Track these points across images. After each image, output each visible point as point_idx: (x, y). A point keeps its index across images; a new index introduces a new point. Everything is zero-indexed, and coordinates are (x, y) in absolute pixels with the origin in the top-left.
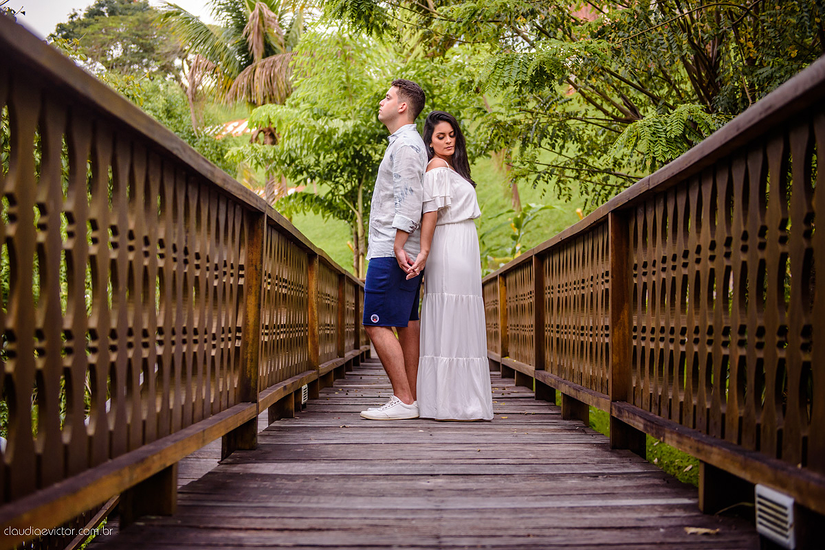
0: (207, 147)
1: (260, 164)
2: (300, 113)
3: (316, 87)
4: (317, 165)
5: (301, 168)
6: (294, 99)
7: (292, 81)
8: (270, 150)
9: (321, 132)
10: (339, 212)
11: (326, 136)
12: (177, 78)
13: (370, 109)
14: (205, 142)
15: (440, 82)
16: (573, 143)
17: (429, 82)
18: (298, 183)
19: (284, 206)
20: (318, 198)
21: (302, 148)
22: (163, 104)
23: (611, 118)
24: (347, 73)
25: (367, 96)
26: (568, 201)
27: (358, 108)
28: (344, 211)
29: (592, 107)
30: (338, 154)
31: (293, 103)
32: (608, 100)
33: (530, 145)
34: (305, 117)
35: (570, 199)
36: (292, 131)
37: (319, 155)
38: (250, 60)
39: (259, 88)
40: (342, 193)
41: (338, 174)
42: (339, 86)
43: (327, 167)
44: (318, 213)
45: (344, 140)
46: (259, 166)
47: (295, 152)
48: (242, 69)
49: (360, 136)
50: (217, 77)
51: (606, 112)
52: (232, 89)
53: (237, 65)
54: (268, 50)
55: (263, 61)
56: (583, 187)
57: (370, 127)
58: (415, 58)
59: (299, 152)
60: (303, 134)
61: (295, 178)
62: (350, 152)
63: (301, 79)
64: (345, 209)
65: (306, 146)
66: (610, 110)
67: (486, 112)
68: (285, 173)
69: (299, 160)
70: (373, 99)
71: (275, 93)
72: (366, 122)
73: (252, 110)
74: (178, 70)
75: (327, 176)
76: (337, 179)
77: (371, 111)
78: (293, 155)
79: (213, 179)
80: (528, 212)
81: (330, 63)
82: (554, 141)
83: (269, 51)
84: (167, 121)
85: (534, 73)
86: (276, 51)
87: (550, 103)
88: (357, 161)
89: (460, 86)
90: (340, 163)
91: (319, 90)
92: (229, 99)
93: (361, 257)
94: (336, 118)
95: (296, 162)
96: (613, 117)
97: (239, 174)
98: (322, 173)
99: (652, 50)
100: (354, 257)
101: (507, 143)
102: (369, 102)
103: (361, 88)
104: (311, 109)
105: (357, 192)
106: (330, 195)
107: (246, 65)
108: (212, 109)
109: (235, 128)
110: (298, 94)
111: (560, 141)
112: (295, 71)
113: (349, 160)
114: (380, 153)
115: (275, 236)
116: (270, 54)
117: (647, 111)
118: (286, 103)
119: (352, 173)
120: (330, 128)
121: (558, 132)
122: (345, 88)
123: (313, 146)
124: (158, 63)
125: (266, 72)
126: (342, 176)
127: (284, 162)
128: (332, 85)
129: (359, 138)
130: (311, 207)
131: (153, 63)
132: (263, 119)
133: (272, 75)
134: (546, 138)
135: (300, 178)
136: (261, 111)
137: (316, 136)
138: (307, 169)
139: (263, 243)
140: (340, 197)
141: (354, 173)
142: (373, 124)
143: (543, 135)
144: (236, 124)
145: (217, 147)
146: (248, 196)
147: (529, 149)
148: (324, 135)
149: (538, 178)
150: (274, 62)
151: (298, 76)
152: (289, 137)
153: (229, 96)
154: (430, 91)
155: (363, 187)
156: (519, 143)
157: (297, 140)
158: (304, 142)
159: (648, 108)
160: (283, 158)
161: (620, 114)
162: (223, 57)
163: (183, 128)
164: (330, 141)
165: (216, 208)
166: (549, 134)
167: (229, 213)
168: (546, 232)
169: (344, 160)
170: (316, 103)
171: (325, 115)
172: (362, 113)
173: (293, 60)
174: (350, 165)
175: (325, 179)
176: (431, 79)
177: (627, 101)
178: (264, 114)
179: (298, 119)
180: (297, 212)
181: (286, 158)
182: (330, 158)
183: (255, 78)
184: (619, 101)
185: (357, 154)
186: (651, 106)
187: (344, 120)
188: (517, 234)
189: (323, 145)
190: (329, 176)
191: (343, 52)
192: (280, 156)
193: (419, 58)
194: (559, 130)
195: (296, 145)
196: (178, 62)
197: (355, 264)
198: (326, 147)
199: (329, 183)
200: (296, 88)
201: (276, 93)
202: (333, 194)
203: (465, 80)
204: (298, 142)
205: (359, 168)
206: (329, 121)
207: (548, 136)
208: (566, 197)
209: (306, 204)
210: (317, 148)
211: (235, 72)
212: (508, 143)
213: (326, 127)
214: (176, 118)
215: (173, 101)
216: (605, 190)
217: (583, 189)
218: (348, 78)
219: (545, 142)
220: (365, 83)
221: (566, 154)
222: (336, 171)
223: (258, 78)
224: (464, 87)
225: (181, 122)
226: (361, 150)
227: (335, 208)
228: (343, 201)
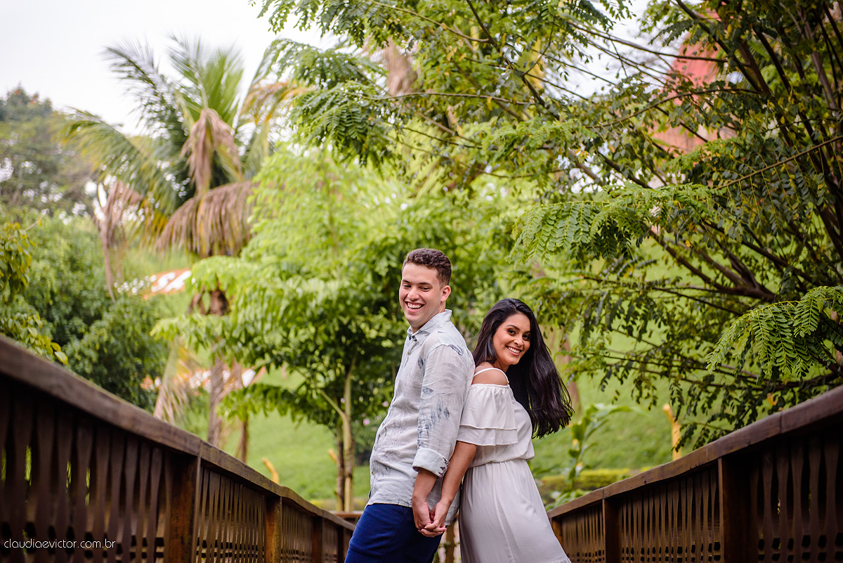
0: (128, 313)
1: (202, 343)
2: (262, 270)
3: (286, 232)
4: (286, 343)
5: (262, 349)
6: (253, 250)
7: (252, 223)
8: (216, 323)
9: (291, 297)
10: (317, 413)
11: (299, 303)
12: (90, 210)
13: (363, 264)
14: (125, 306)
15: (464, 226)
16: (659, 326)
17: (448, 226)
18: (257, 370)
19: (236, 404)
20: (286, 394)
21: (264, 320)
22: (66, 251)
23: (713, 288)
24: (331, 212)
25: (359, 246)
26: (653, 407)
27: (346, 263)
28: (323, 412)
29: (684, 272)
30: (317, 329)
31: (252, 255)
32: (710, 262)
33: (595, 328)
34: (268, 275)
35: (654, 403)
36: (250, 295)
37: (288, 331)
38: (191, 191)
39: (204, 232)
40: (321, 385)
41: (316, 359)
42: (318, 231)
43: (300, 348)
44: (285, 413)
45: (325, 309)
46: (201, 347)
47: (253, 326)
48: (180, 202)
49: (349, 302)
50: (144, 214)
51: (706, 280)
52: (164, 233)
53: (173, 196)
54: (218, 175)
55: (210, 193)
56: (675, 392)
57: (363, 291)
58: (429, 192)
59: (259, 325)
60: (266, 300)
61: (253, 362)
62: (334, 327)
63: (263, 221)
64: (325, 408)
65: (269, 318)
66: (711, 274)
67: (530, 277)
68: (238, 356)
69: (259, 338)
70: (367, 251)
71: (226, 238)
72: (358, 283)
73: (194, 262)
74: (91, 198)
75: (300, 360)
76: (314, 366)
77: (365, 267)
78: (251, 331)
79: (116, 422)
80: (594, 416)
81: (306, 199)
82: (630, 323)
83: (219, 177)
84: (70, 274)
85: (599, 232)
86: (230, 179)
87: (624, 266)
88: (344, 339)
89: (494, 238)
90: (320, 341)
91: (290, 237)
92: (160, 246)
93: (348, 481)
94: (313, 277)
95: (256, 340)
96: (716, 285)
97: (172, 353)
98: (292, 356)
99: (774, 198)
100: (338, 480)
101: (561, 324)
102: (361, 254)
103: (351, 234)
104: (278, 265)
105: (343, 384)
106: (304, 389)
107: (187, 198)
108: (137, 257)
109: (170, 281)
110: (260, 242)
111: (639, 323)
112: (255, 210)
113: (333, 338)
114: (377, 327)
115: (215, 483)
116: (221, 182)
117: (767, 277)
118: (243, 254)
119: (335, 357)
120: (304, 292)
121: (636, 309)
122: (328, 233)
123: (279, 317)
124: (63, 190)
125: (214, 208)
126: (322, 361)
127: (237, 340)
128: (308, 230)
129: (347, 307)
130: (276, 404)
131: (53, 189)
132: (207, 278)
133: (223, 212)
134: (619, 317)
135: (259, 362)
136: (204, 267)
137: (284, 303)
138: (269, 350)
139: (193, 501)
140: (319, 391)
141: (339, 357)
142: (367, 285)
143: (614, 312)
144: (171, 275)
145: (142, 313)
146: (171, 437)
147: (595, 334)
148: (295, 302)
149: (608, 376)
150: (227, 194)
151: (261, 216)
152: (245, 304)
153: (159, 242)
154: (450, 239)
155: (352, 377)
156: (579, 325)
157: (256, 309)
158: (267, 312)
159: (768, 274)
160: (235, 334)
161: (727, 281)
162: (153, 186)
163: (94, 285)
164: (304, 310)
165: (121, 459)
166: (623, 313)
167: (142, 463)
168: (620, 437)
169: (326, 338)
170: (285, 255)
171: (298, 272)
172: (352, 269)
173: (253, 194)
174: (333, 345)
175: (298, 365)
176: (451, 222)
177: (737, 264)
178: (209, 271)
179: (258, 279)
180: (255, 412)
181: (240, 336)
182: (304, 334)
183: (199, 218)
184: (726, 263)
185: (344, 330)
186: (772, 270)
187: (326, 280)
188: (578, 449)
189: (295, 316)
190: (303, 361)
191: (325, 182)
192: (231, 332)
193: (434, 192)
194: (639, 306)
195: (256, 316)
196: (90, 187)
197: (338, 489)
198: (299, 319)
199: (303, 370)
200: (256, 233)
201: (228, 237)
202: (308, 387)
203: (501, 230)
204: (258, 311)
205: (347, 349)
206: (304, 282)
207: (622, 316)
208: (650, 400)
209: (268, 401)
210: (285, 320)
211: (170, 207)
212: (563, 325)
213: (299, 291)
214: (83, 270)
215: (80, 246)
216: (707, 391)
217: (675, 395)
218: (332, 220)
219: (617, 323)
220: (356, 228)
221: (650, 340)
222: (313, 353)
223: (202, 218)
224: (499, 240)
225: (91, 276)
226: (349, 323)
227: (310, 407)
228: (322, 397)
